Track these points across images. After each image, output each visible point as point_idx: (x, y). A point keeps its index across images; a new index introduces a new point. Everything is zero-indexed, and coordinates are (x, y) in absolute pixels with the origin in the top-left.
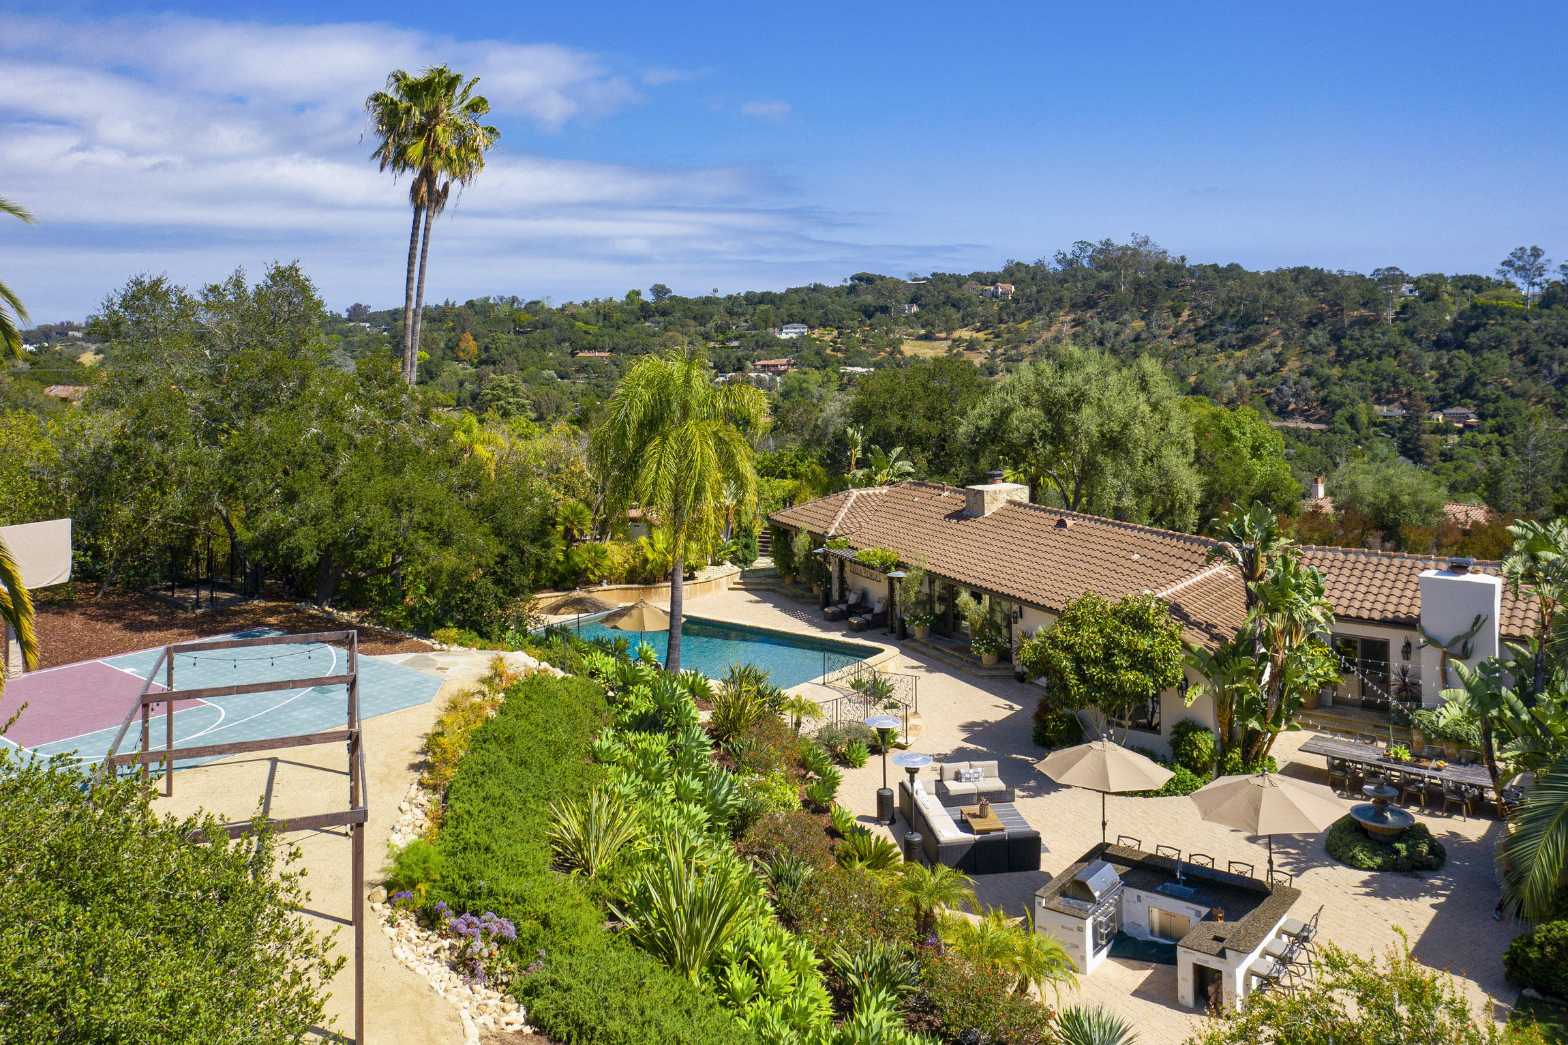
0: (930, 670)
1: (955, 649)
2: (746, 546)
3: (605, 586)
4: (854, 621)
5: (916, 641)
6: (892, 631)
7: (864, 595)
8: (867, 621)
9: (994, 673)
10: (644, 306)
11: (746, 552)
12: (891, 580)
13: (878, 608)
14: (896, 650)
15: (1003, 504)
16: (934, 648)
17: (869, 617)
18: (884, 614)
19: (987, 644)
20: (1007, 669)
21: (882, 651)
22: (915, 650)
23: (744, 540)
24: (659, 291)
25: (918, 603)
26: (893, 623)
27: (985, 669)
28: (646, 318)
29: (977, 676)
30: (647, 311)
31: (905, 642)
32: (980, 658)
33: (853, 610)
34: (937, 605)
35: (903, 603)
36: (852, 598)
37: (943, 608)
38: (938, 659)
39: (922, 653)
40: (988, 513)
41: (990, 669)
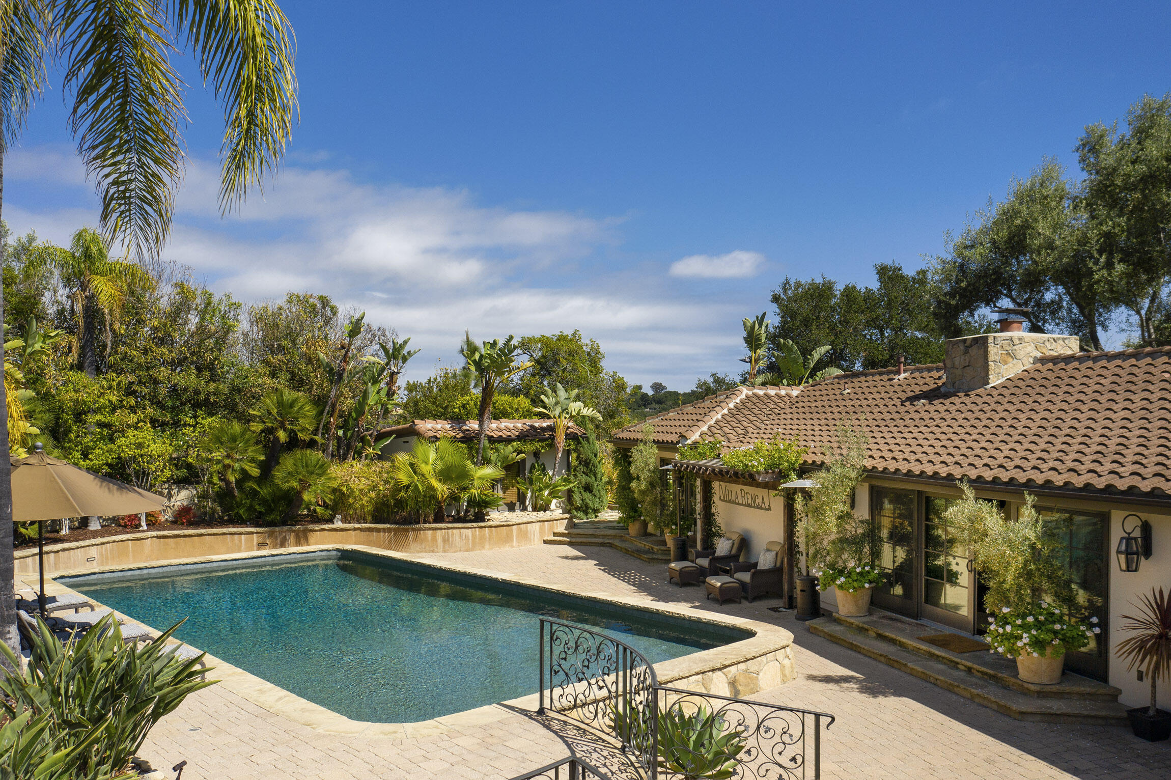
0: (872, 688)
1: (932, 641)
2: (588, 488)
3: (338, 524)
4: (716, 582)
5: (838, 621)
6: (791, 605)
7: (745, 543)
8: (743, 584)
9: (1056, 706)
10: (645, 396)
11: (587, 495)
12: (790, 495)
13: (765, 561)
14: (784, 636)
15: (1028, 364)
16: (880, 637)
17: (746, 577)
18: (776, 571)
19: (1038, 625)
20: (1091, 696)
21: (750, 634)
22: (834, 639)
23: (584, 479)
24: (657, 387)
25: (844, 542)
26: (792, 587)
27: (1025, 692)
28: (645, 406)
29: (1005, 711)
30: (646, 401)
31: (816, 623)
32: (1012, 665)
33: (720, 566)
34: (887, 549)
35: (811, 538)
36: (722, 547)
37: (901, 554)
38: (891, 662)
39: (852, 647)
40: (995, 380)
41: (1042, 694)
